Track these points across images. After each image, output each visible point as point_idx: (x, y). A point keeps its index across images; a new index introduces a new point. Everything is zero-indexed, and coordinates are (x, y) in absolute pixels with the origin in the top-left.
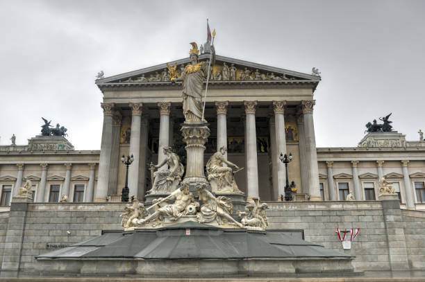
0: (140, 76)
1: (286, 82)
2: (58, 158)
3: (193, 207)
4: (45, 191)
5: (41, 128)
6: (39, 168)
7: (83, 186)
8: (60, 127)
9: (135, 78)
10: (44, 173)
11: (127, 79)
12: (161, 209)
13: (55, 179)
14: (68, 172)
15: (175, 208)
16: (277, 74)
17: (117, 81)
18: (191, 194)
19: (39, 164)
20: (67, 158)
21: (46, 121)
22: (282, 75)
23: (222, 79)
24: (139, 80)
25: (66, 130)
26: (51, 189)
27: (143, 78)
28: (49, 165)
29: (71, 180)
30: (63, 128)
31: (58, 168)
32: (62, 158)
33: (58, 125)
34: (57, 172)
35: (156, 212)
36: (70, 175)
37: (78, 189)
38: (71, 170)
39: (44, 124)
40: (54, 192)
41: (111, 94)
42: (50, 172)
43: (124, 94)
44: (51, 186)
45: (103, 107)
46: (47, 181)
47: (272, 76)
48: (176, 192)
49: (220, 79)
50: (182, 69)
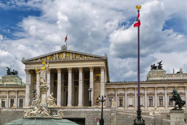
0: (38, 59)
1: (94, 59)
2: (12, 88)
3: (39, 112)
4: (9, 101)
5: (7, 72)
6: (5, 92)
7: (23, 99)
8: (15, 71)
9: (36, 59)
10: (8, 94)
11: (33, 60)
12: (31, 112)
13: (12, 97)
14: (16, 94)
15: (35, 112)
16: (90, 57)
17: (30, 61)
18: (39, 108)
19: (5, 91)
20: (16, 88)
21: (8, 68)
22: (93, 57)
23: (70, 59)
24: (38, 60)
25: (17, 72)
26: (11, 101)
27: (39, 59)
28: (9, 91)
29: (18, 97)
30: (16, 71)
31: (13, 92)
32: (14, 88)
33: (14, 70)
34: (12, 94)
35: (30, 113)
36: (18, 95)
37: (21, 101)
38: (18, 93)
39: (8, 69)
40: (12, 101)
41: (28, 66)
42: (10, 94)
43: (33, 66)
44: (11, 99)
45: (25, 71)
46: (9, 97)
47: (89, 57)
48: (36, 108)
49: (69, 59)
50: (54, 56)
